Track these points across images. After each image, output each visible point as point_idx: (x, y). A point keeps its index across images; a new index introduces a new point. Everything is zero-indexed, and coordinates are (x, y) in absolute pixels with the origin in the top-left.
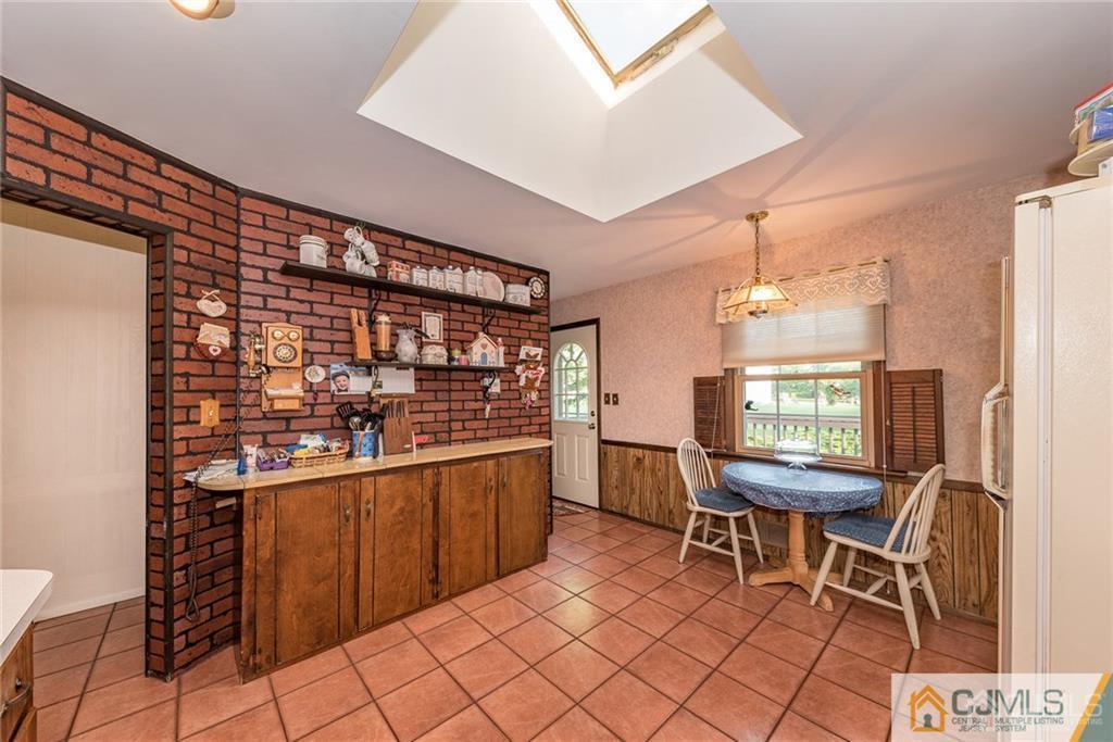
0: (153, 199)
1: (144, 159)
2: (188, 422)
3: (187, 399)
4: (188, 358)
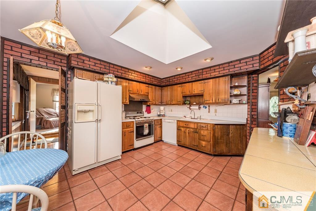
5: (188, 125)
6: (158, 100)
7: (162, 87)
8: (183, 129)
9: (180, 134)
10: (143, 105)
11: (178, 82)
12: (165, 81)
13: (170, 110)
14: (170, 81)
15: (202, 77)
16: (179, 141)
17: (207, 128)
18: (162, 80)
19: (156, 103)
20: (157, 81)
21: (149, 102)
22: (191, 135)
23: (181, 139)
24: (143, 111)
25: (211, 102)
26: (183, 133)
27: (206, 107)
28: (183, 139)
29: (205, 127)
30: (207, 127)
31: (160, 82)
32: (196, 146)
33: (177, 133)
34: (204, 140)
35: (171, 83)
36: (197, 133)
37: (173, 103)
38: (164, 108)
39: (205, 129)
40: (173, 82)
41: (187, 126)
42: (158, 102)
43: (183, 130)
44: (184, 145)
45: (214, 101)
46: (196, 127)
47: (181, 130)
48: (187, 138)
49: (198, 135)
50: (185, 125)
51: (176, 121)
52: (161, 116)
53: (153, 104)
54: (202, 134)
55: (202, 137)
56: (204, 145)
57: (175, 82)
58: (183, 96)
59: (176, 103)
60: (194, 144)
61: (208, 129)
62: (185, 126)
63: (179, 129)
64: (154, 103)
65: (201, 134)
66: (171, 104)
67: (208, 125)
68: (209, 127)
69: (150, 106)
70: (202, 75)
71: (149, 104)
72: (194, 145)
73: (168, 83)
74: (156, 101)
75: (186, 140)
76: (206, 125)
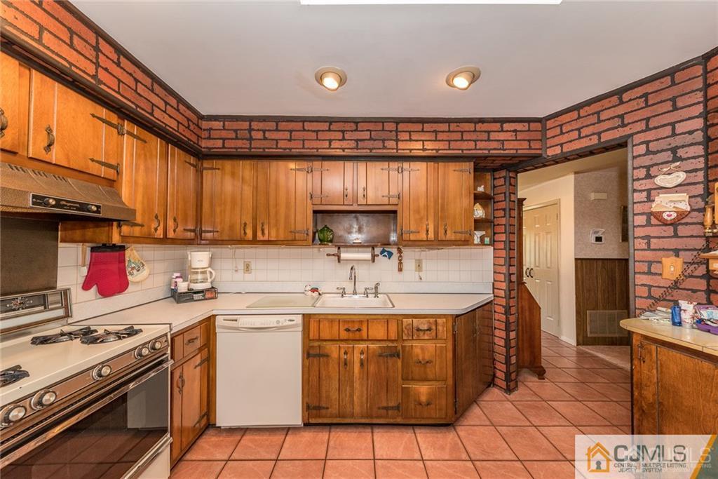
0: (617, 122)
1: (610, 101)
2: (649, 273)
3: (649, 255)
4: (649, 224)
5: (359, 330)
6: (179, 221)
7: (199, 156)
8: (333, 350)
9: (324, 373)
10: (60, 245)
11: (296, 147)
12: (224, 134)
13: (241, 266)
14: (251, 139)
15: (397, 149)
16: (319, 408)
17: (434, 334)
18: (204, 125)
19: (171, 235)
20: (180, 118)
21: (125, 229)
22: (372, 368)
23: (328, 397)
24: (61, 285)
25: (424, 237)
26: (333, 370)
27: (390, 254)
28: (334, 395)
29: (429, 329)
30: (434, 327)
31: (192, 127)
32: (392, 408)
33: (306, 371)
34: (424, 379)
35: (258, 146)
36: (398, 356)
37: (266, 238)
38: (212, 259)
39: (426, 338)
40: (266, 144)
41: (357, 335)
42: (180, 228)
43: (335, 355)
44: (344, 417)
45: (431, 235)
46: (393, 336)
47: (327, 356)
48: (357, 385)
49: (399, 363)
50: (348, 330)
51: (299, 319)
52: (196, 296)
53: (149, 239)
54: (418, 355)
55: (416, 371)
56: (424, 399)
57: (281, 144)
58: (317, 208)
59: (282, 237)
60: (384, 404)
61: (439, 337)
62: (344, 335)
63: (313, 353)
64: (160, 234)
65: (415, 359)
66: (254, 241)
67: (440, 321)
68: (440, 328)
69: (122, 248)
70: (397, 140)
71: (123, 237)
72: (387, 408)
73: (239, 143)
74: (170, 223)
75: (352, 396)
76: (431, 320)
